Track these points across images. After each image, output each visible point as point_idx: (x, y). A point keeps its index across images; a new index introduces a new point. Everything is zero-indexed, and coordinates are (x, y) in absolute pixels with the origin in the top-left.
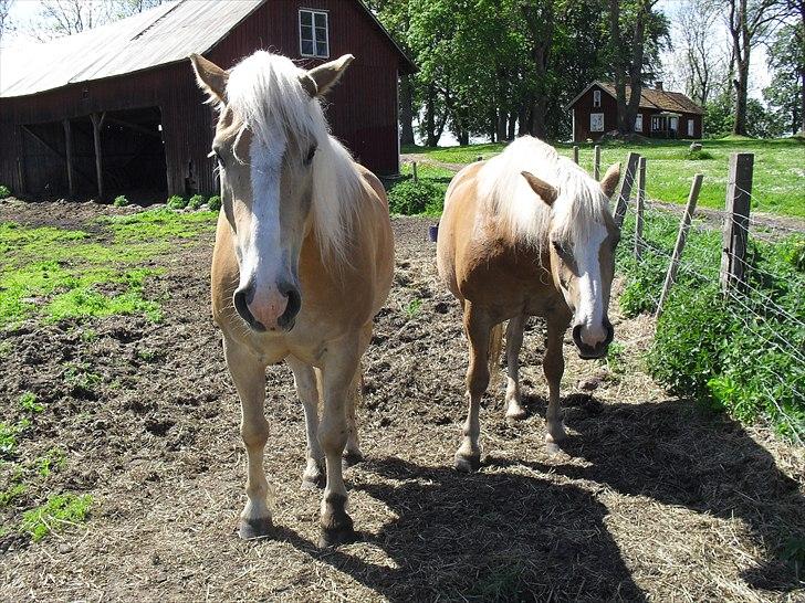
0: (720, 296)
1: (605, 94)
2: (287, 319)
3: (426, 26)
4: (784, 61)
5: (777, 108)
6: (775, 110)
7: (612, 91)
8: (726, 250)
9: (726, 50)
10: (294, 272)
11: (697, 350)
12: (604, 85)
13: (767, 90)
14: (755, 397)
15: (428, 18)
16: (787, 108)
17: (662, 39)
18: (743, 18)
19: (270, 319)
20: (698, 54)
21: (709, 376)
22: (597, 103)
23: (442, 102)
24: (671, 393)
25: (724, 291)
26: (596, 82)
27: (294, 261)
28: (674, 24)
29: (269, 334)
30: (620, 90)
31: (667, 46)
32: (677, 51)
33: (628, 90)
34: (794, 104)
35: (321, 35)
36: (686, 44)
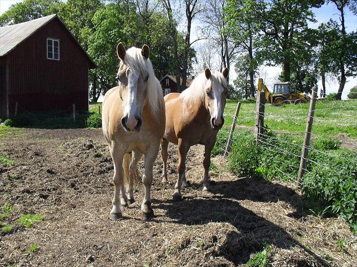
0: (255, 142)
1: (171, 81)
2: (138, 127)
3: (95, 49)
4: (241, 70)
5: (240, 88)
6: (239, 89)
7: (175, 80)
8: (257, 126)
9: (218, 64)
10: (140, 113)
11: (249, 160)
12: (171, 77)
13: (235, 81)
14: (274, 171)
15: (96, 46)
16: (243, 88)
17: (193, 59)
18: (227, 51)
19: (132, 127)
20: (207, 65)
21: (255, 168)
22: (168, 84)
23: (99, 83)
24: (239, 177)
25: (256, 140)
26: (167, 75)
27: (140, 111)
28: (198, 53)
29: (131, 132)
30: (178, 79)
31: (195, 62)
32: (200, 64)
33: (181, 80)
34: (246, 87)
35: (56, 50)
36: (203, 61)
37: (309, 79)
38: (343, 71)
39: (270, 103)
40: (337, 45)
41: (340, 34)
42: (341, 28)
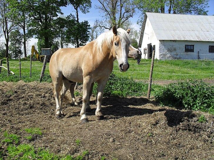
16: (14, 52)
18: (7, 28)
37: (54, 47)
38: (78, 43)
39: (39, 60)
40: (75, 29)
41: (76, 22)
42: (76, 19)
